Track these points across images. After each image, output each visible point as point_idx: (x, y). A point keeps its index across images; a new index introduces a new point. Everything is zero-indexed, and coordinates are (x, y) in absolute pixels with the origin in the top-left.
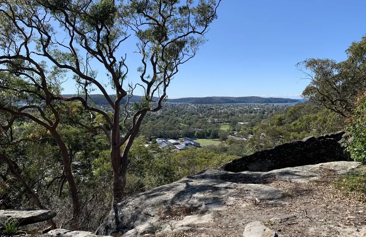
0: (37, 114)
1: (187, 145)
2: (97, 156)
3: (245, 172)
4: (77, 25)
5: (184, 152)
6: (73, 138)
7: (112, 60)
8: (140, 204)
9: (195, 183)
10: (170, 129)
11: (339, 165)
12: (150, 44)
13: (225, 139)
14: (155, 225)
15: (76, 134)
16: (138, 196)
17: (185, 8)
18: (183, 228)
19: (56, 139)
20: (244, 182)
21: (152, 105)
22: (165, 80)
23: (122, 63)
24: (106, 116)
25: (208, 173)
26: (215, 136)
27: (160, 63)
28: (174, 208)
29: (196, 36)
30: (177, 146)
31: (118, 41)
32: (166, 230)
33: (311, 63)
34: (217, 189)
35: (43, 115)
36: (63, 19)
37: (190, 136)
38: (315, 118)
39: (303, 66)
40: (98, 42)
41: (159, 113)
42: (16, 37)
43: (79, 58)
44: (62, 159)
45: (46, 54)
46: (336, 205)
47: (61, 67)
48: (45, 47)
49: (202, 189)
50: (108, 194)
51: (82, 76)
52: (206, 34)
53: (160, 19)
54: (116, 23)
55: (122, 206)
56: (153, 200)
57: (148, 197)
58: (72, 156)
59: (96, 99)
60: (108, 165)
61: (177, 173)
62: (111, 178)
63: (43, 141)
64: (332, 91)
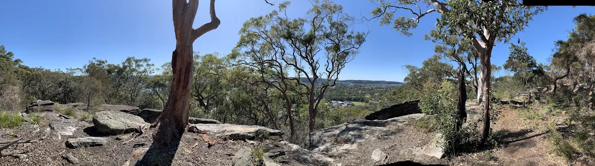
0: (277, 85)
1: (348, 104)
2: (302, 107)
3: (375, 120)
4: (297, 45)
5: (346, 108)
6: (292, 97)
7: (312, 61)
8: (322, 135)
9: (350, 126)
10: (339, 96)
11: (417, 116)
12: (331, 53)
13: (367, 102)
14: (329, 147)
15: (293, 96)
16: (321, 131)
17: (349, 36)
18: (343, 151)
19: (285, 97)
20: (375, 126)
21: (330, 83)
22: (338, 71)
23: (317, 62)
24: (308, 88)
25: (357, 120)
26: (363, 101)
27: (336, 62)
28: (339, 139)
29: (354, 49)
30: (342, 105)
31: (316, 52)
32: (334, 151)
33: (408, 67)
34: (361, 130)
35: (280, 86)
36: (291, 43)
37: (349, 100)
38: (409, 92)
39: (405, 68)
40: (306, 52)
41: (334, 87)
42: (272, 52)
43: (297, 60)
44: (287, 107)
45: (283, 59)
46: (413, 136)
47: (289, 64)
48: (283, 56)
49: (353, 129)
50: (306, 127)
51: (298, 68)
52: (359, 49)
53: (337, 41)
54: (315, 43)
55: (313, 134)
56: (328, 134)
57: (326, 132)
58: (291, 106)
59: (304, 79)
60: (307, 113)
61: (342, 119)
62: (308, 119)
63: (279, 98)
64: (416, 80)
